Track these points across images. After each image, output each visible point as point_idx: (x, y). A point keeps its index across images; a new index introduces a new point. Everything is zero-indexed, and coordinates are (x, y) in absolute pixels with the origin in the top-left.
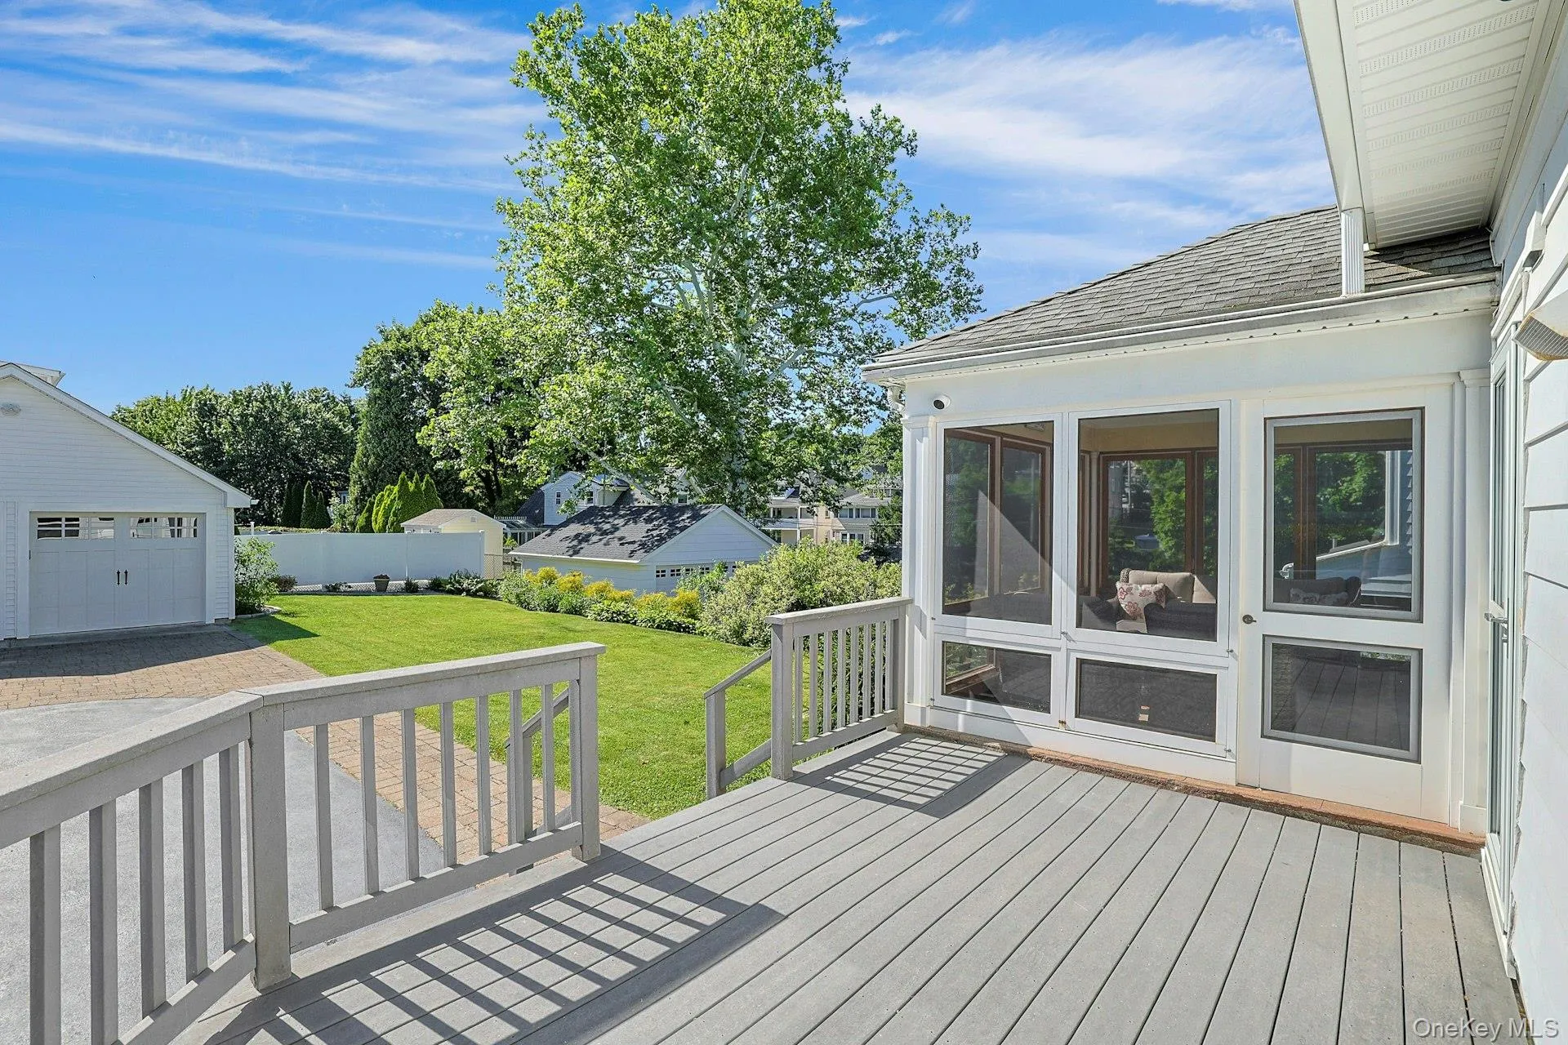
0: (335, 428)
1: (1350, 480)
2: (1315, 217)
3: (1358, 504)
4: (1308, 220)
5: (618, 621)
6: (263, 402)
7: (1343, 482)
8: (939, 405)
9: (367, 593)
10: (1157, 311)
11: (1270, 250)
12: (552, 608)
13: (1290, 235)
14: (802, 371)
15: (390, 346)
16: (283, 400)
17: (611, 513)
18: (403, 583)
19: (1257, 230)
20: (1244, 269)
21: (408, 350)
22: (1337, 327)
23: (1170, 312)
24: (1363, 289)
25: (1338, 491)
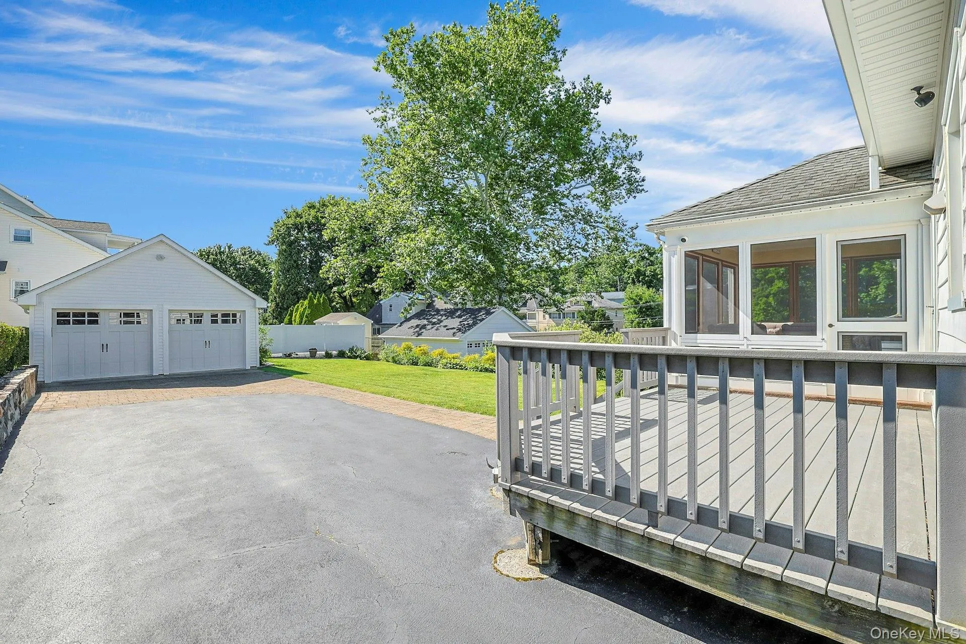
0: (256, 270)
1: (877, 288)
2: (856, 151)
3: (882, 302)
4: (853, 153)
5: (456, 368)
6: (216, 255)
7: (872, 289)
8: (683, 240)
9: (305, 358)
10: (788, 197)
11: (836, 168)
12: (415, 363)
13: (845, 160)
14: (537, 230)
15: (291, 221)
16: (227, 254)
17: (435, 313)
18: (324, 353)
19: (829, 158)
20: (825, 178)
21: (301, 223)
22: (868, 203)
23: (794, 198)
24: (879, 187)
25: (869, 295)
